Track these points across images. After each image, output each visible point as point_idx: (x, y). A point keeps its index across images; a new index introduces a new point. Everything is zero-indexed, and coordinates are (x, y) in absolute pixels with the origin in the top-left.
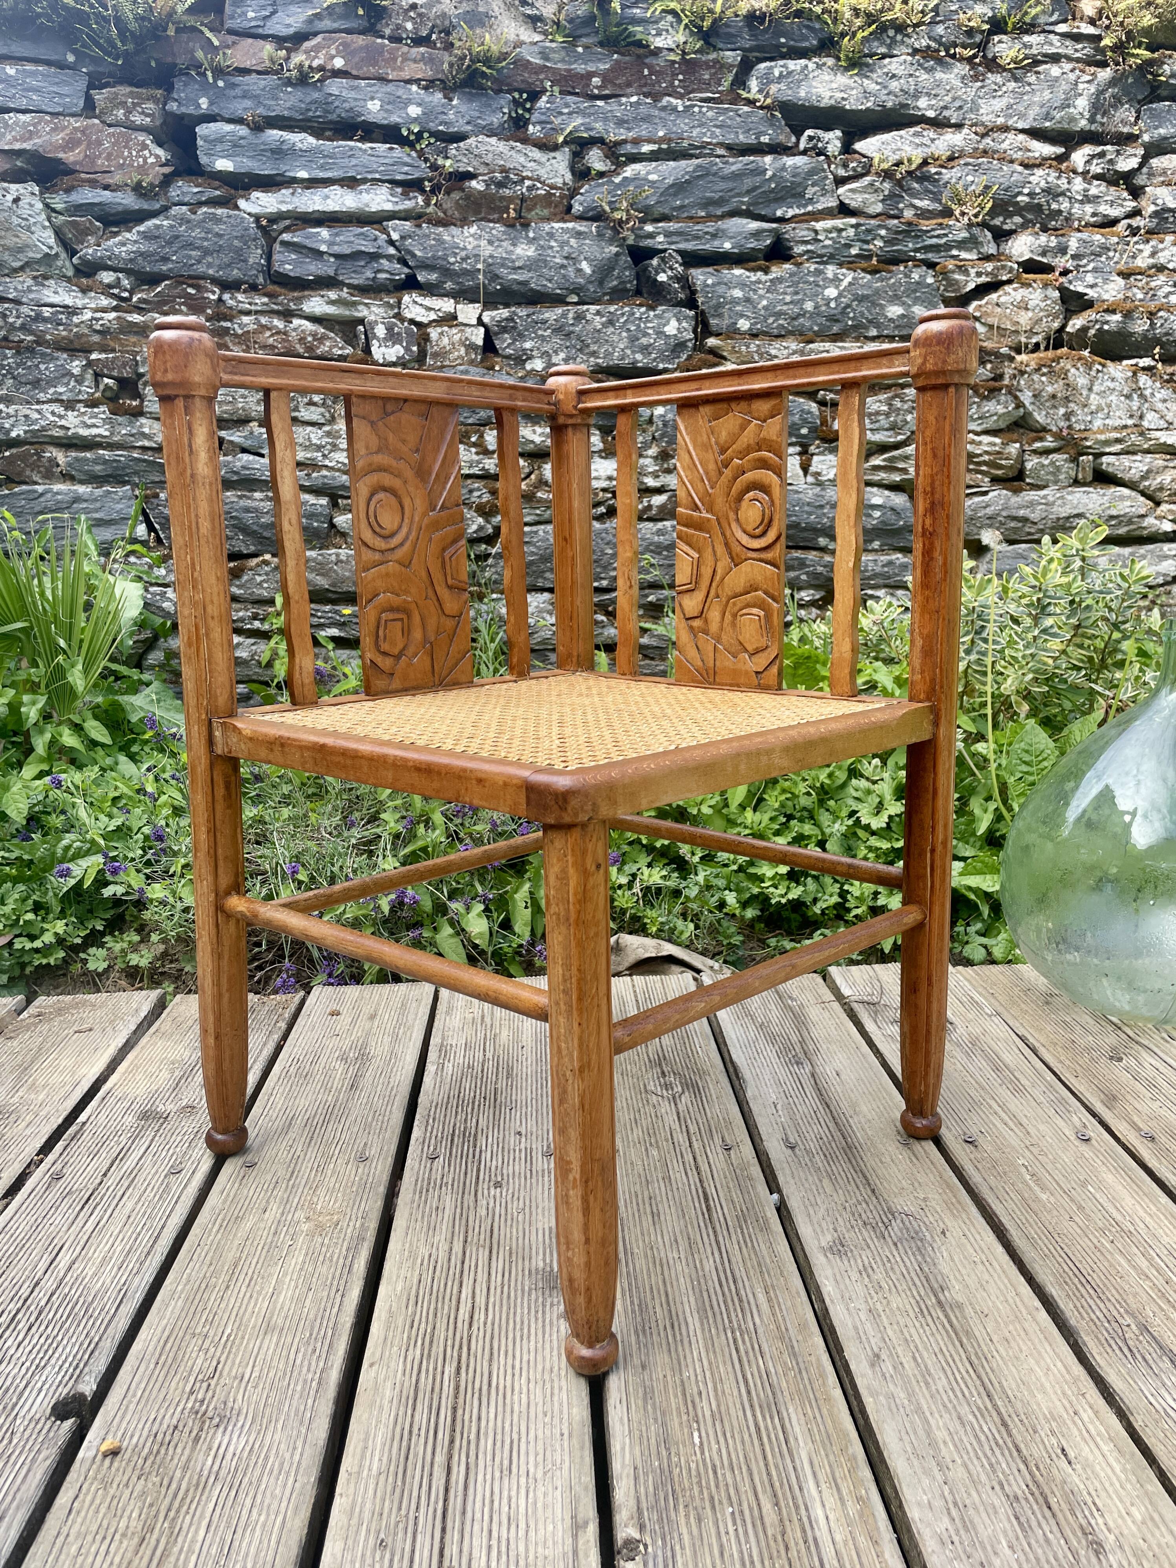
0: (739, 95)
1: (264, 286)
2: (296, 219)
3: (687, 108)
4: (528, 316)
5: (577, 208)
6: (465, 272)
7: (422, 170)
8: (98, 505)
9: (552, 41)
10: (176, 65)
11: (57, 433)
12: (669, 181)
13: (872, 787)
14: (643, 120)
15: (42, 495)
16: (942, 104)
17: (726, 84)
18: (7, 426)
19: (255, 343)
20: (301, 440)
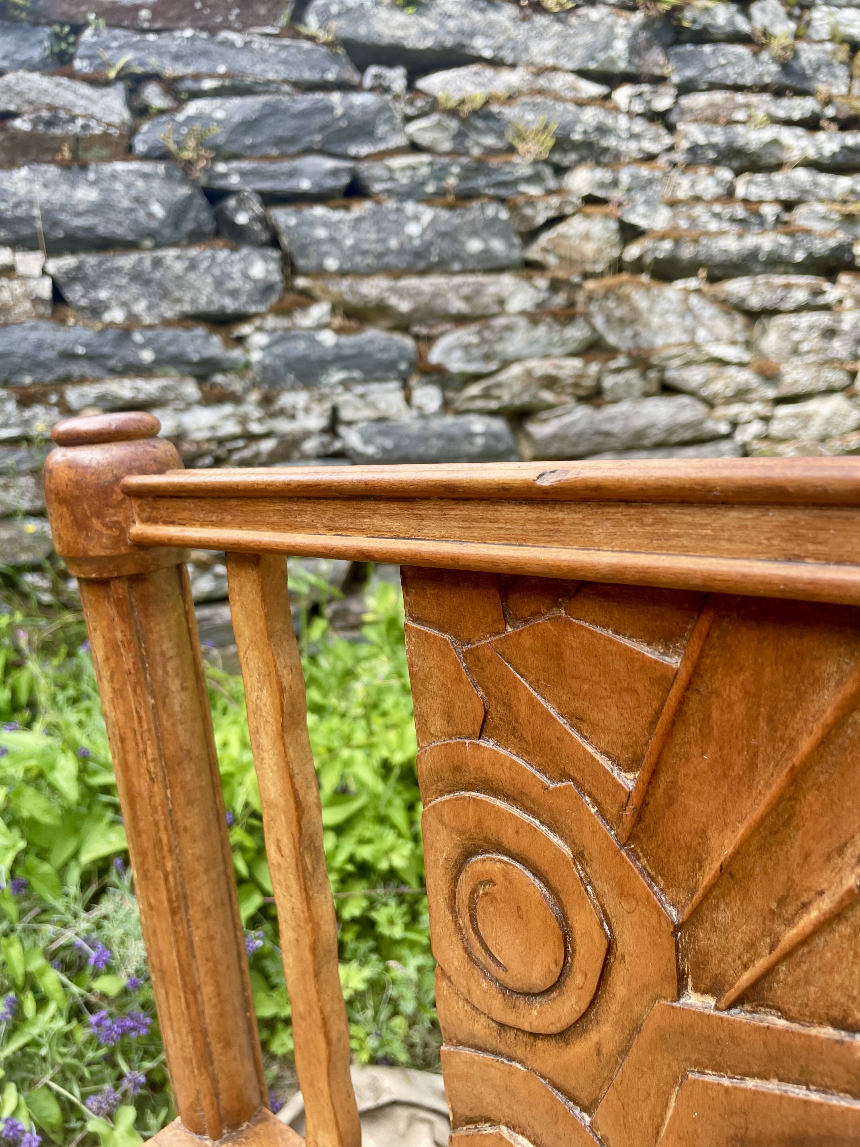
0: (298, 31)
3: (247, 44)
4: (100, 263)
5: (140, 146)
6: (19, 220)
12: (237, 118)
14: (201, 55)
16: (496, 45)
17: (284, 20)
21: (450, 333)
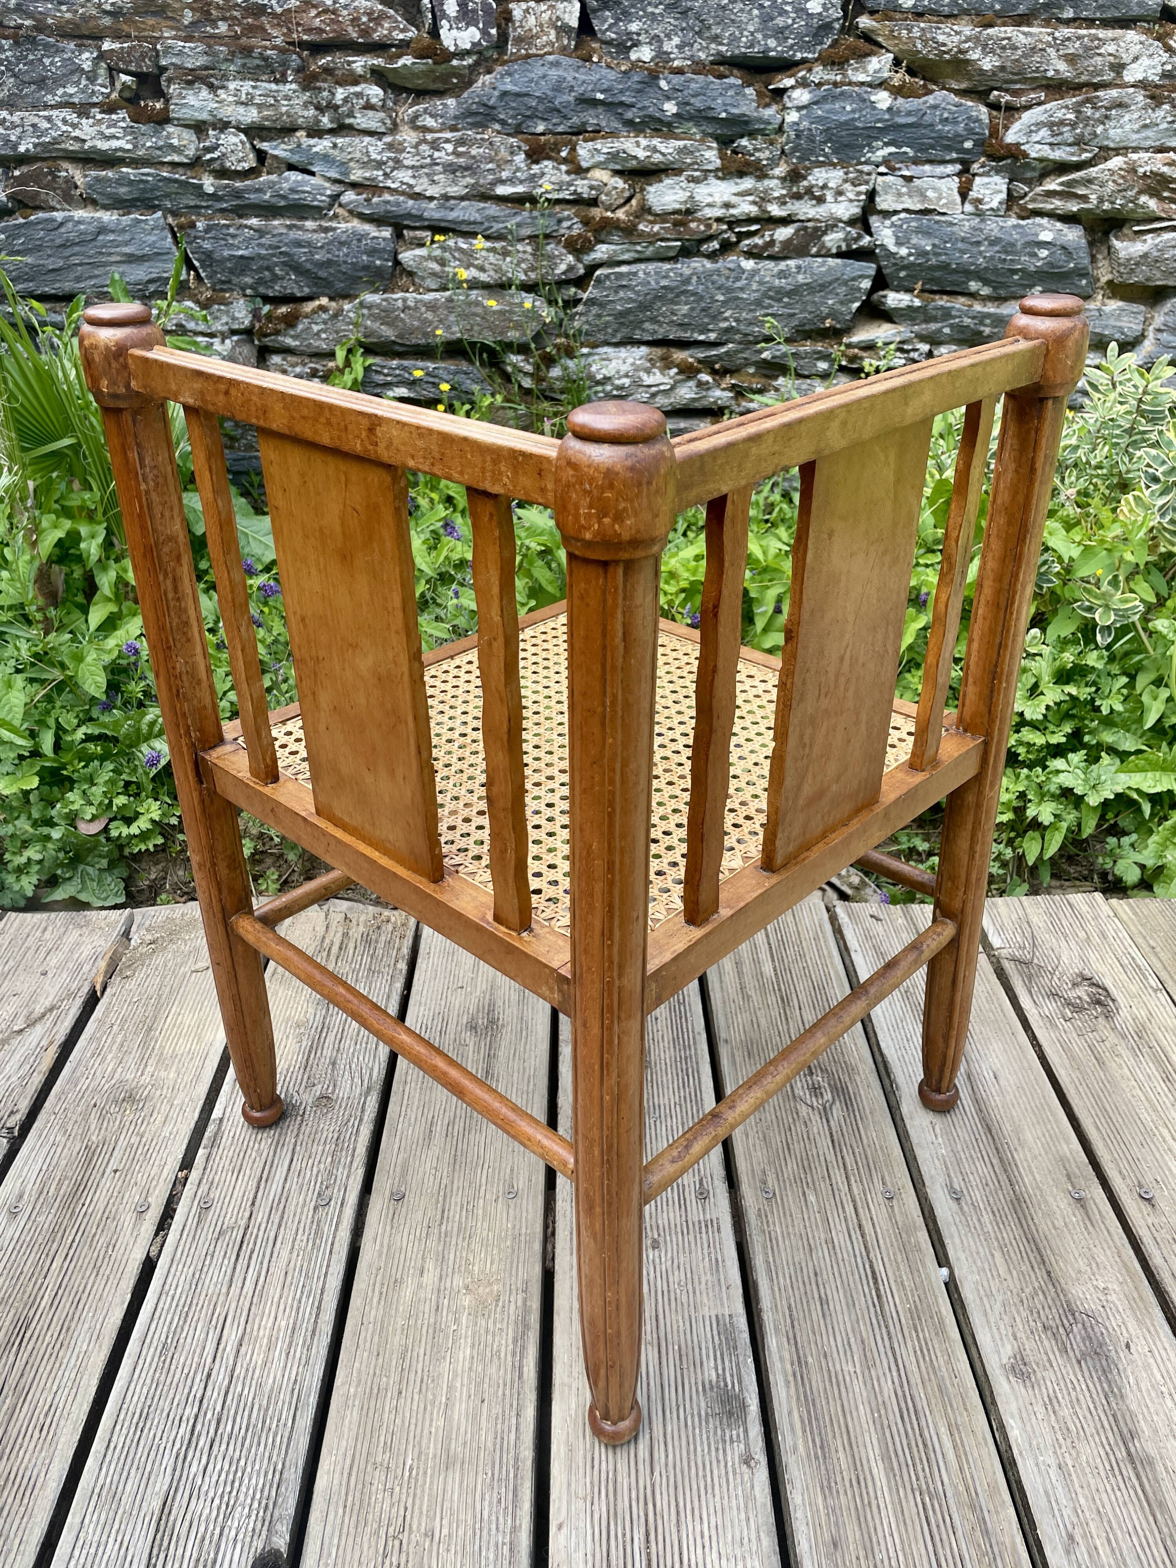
8: (127, 237)
11: (71, 146)
15: (62, 224)
18: (13, 138)
19: (298, 24)
20: (358, 155)
21: (1039, 104)
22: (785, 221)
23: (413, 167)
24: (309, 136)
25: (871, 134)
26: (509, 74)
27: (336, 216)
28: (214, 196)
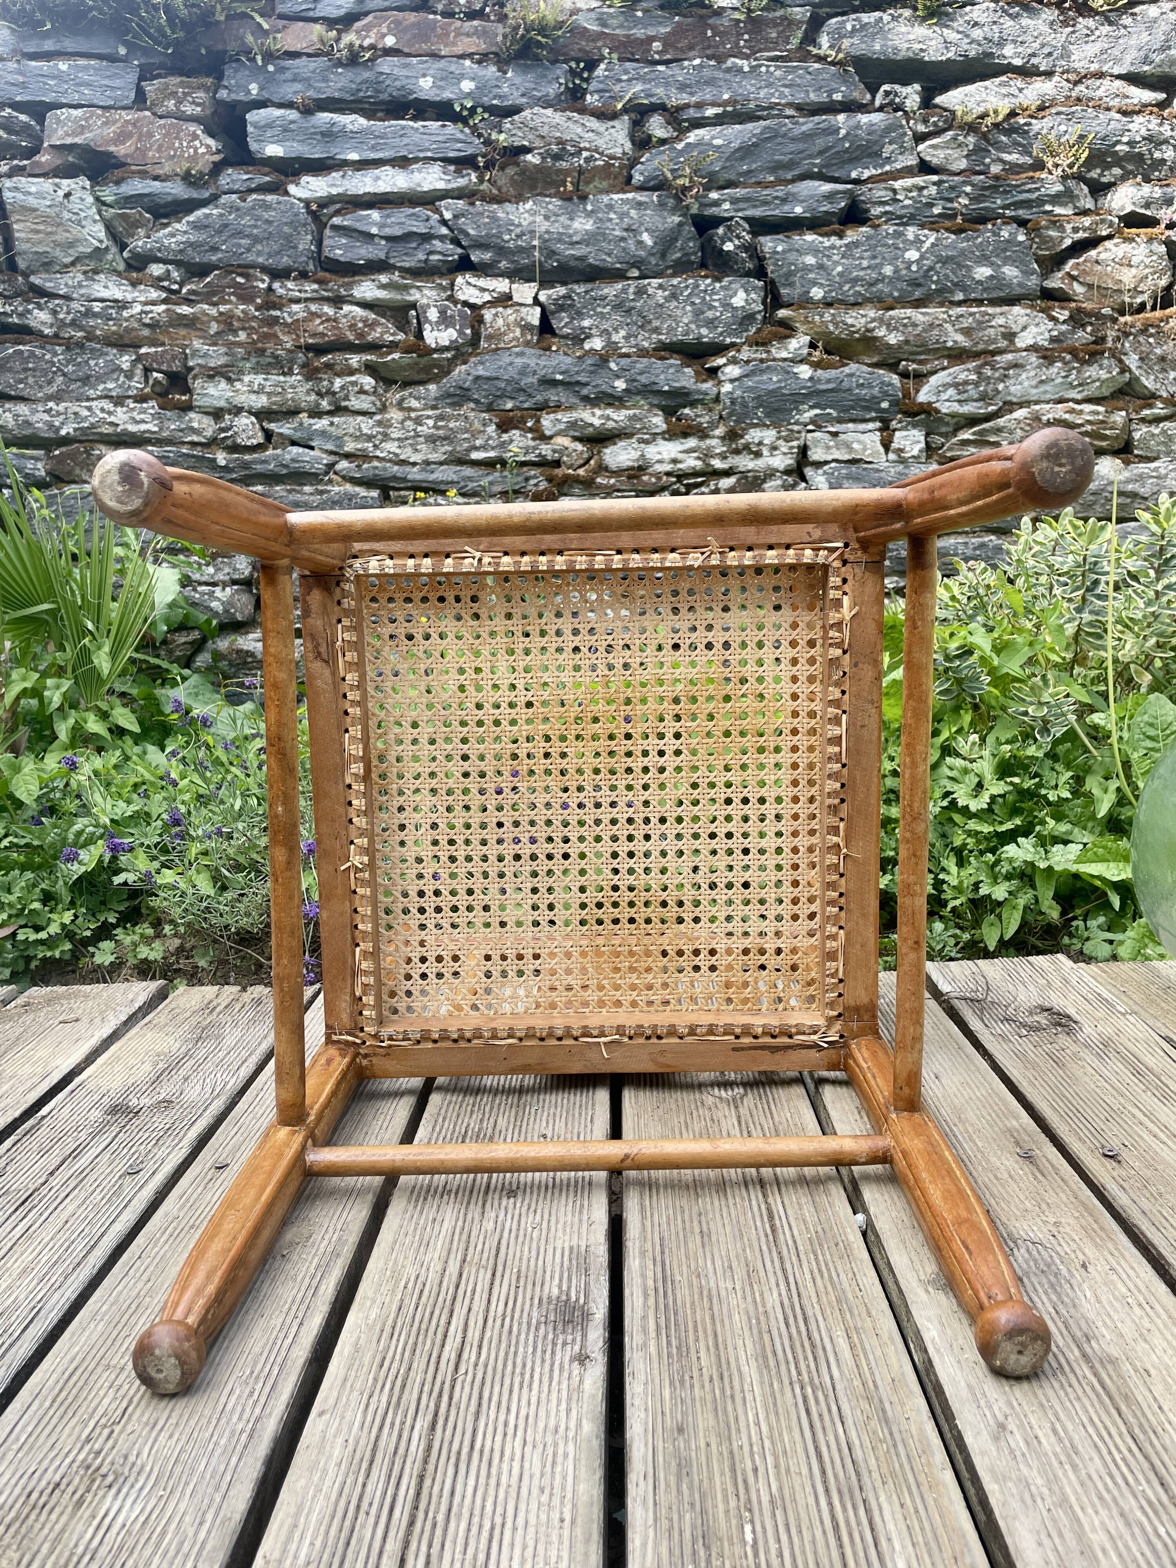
0: (809, 52)
1: (315, 273)
2: (347, 202)
3: (754, 69)
4: (586, 292)
5: (638, 177)
6: (521, 250)
7: (476, 146)
9: (610, 6)
10: (226, 52)
11: (106, 430)
12: (735, 145)
13: (969, 765)
14: (707, 83)
16: (1029, 51)
17: (795, 42)
18: (57, 424)
19: (305, 331)
20: (351, 431)
21: (944, 369)
22: (727, 473)
23: (399, 439)
24: (310, 417)
25: (798, 399)
26: (482, 363)
27: (330, 481)
28: (226, 469)
